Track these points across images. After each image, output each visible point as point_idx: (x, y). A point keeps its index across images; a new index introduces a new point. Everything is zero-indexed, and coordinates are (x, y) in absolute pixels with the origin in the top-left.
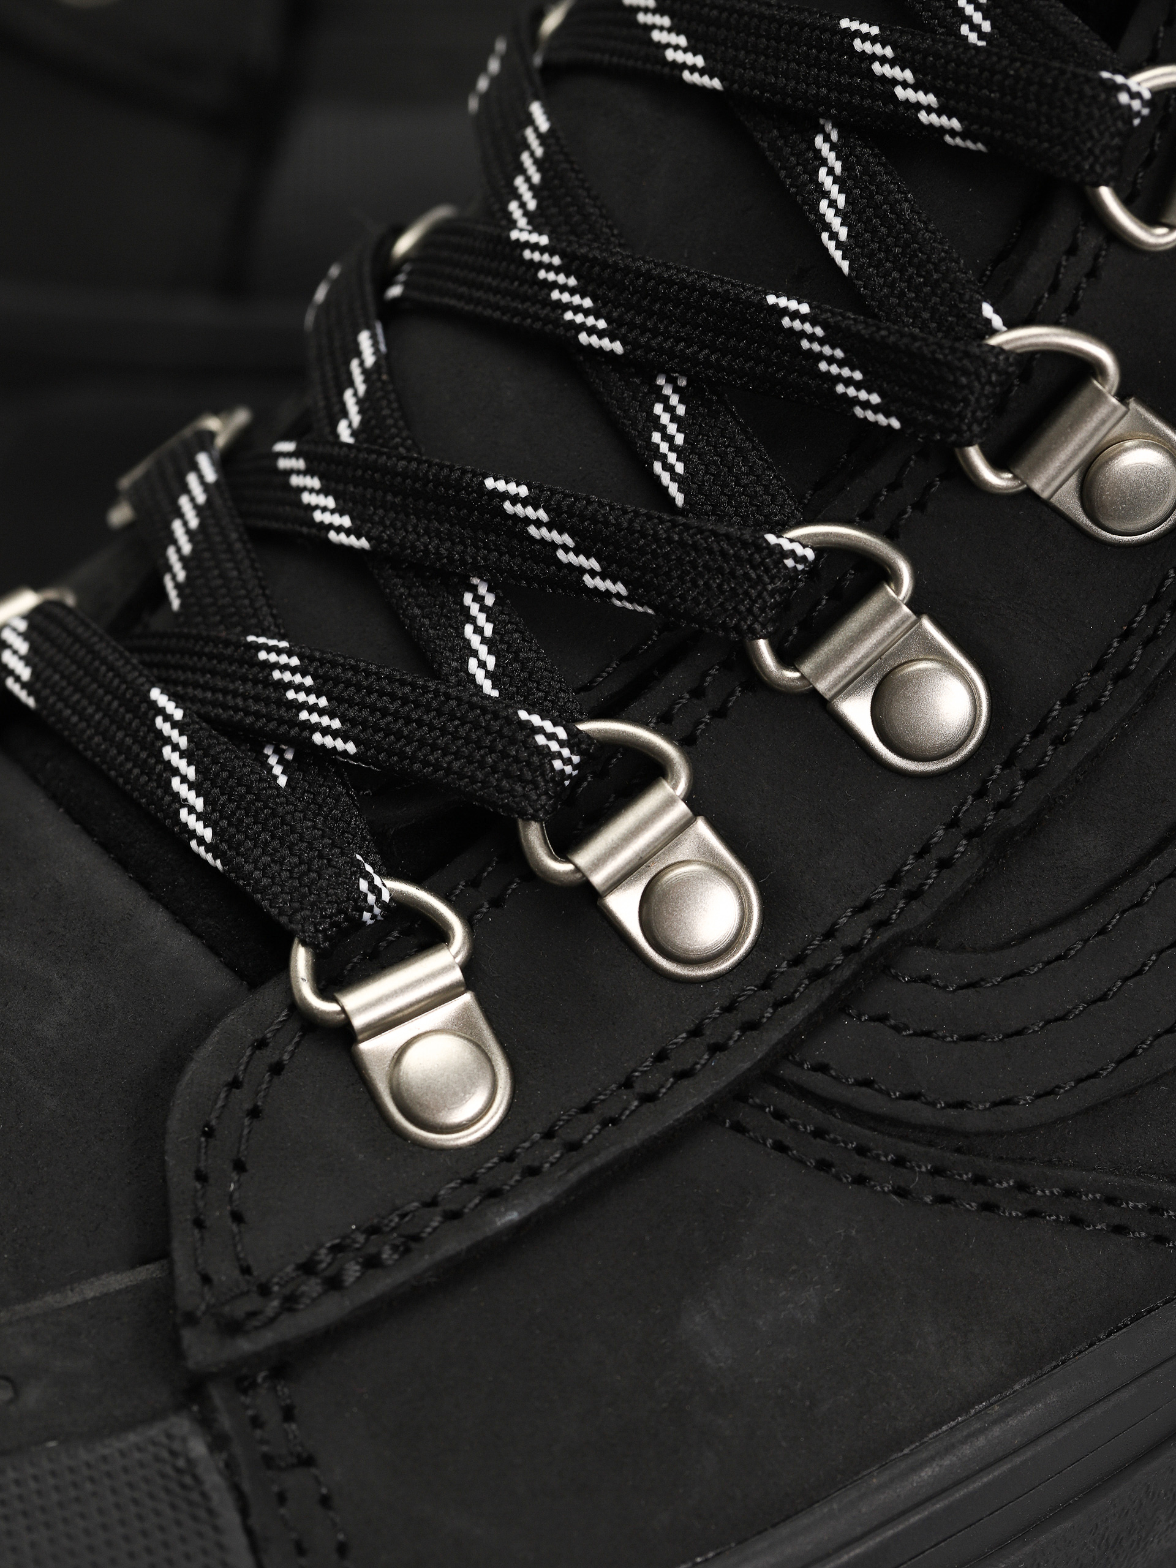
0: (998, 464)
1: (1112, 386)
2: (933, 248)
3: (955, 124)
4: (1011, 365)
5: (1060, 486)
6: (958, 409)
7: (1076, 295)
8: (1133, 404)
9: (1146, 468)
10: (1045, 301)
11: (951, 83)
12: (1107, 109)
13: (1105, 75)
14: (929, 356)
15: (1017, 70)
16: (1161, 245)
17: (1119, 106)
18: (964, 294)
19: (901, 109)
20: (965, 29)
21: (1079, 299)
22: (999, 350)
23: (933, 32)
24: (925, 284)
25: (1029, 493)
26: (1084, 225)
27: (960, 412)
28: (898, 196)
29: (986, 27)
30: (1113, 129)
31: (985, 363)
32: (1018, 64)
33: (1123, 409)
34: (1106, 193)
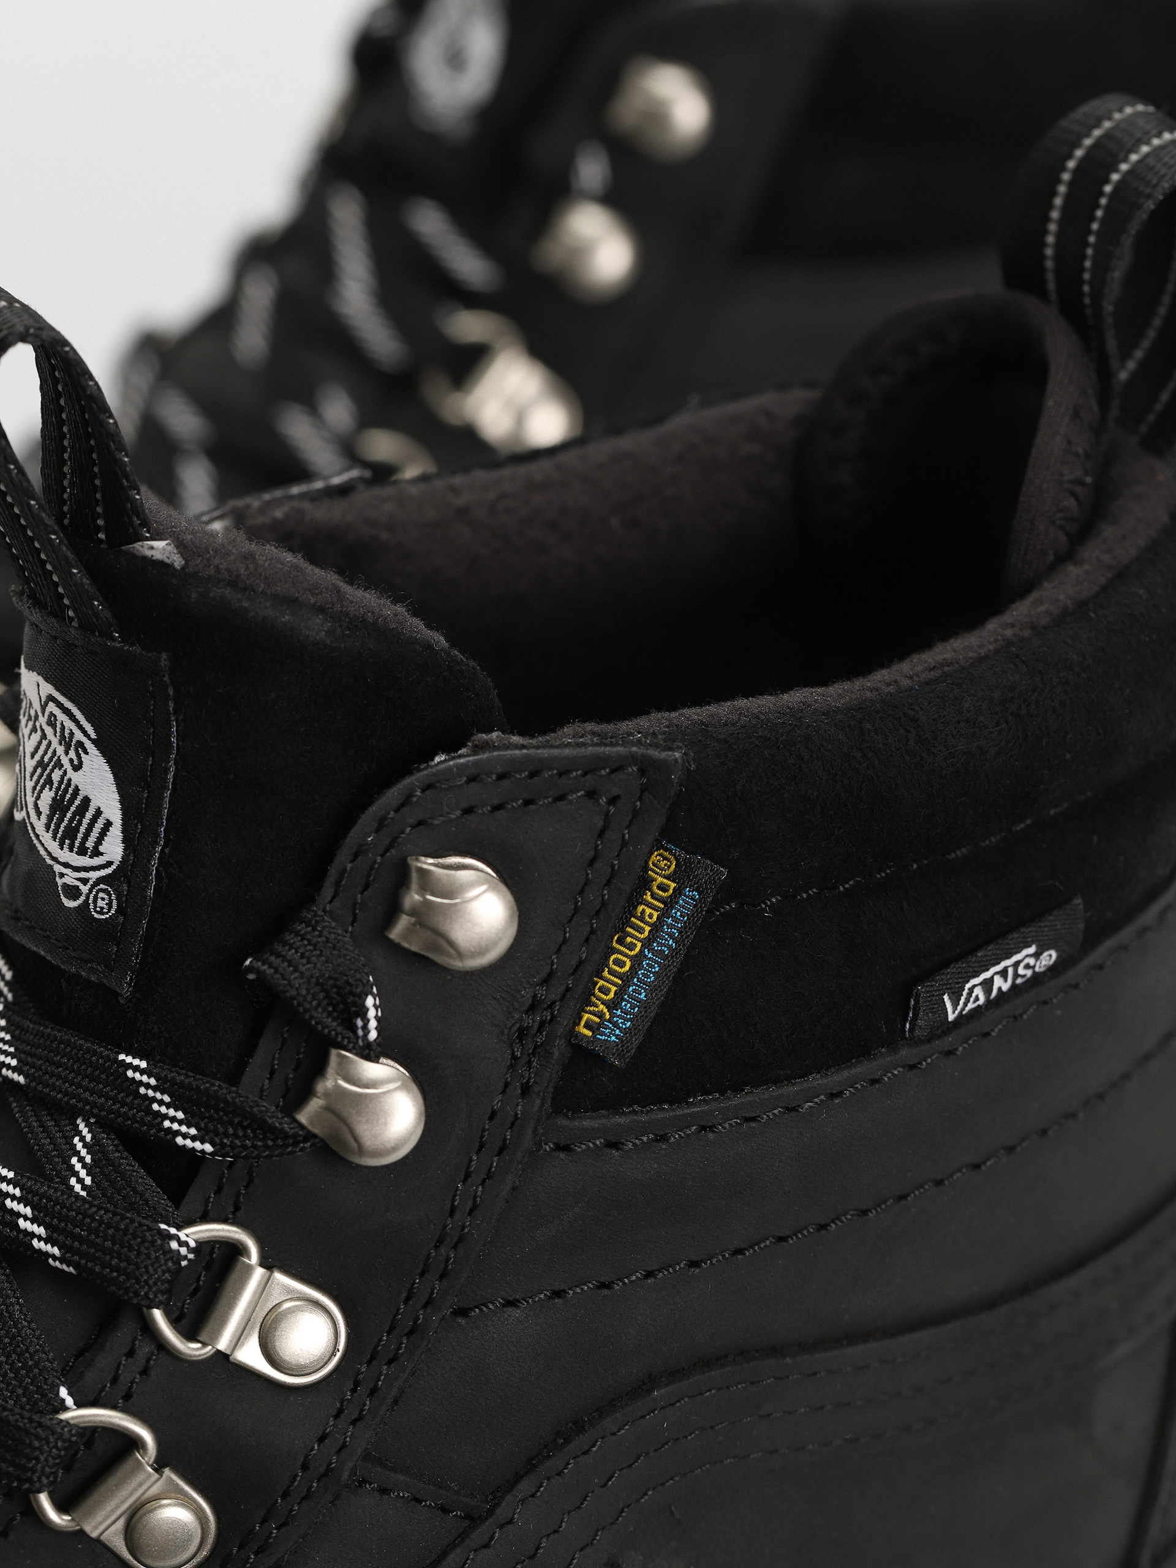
0: (62, 1507)
1: (150, 1458)
2: (31, 1342)
3: (56, 1251)
4: (73, 1436)
5: (106, 1529)
6: (30, 1465)
7: (131, 1387)
8: (167, 1472)
9: (175, 1522)
10: (107, 1389)
11: (55, 1220)
12: (161, 1252)
13: (163, 1226)
14: (13, 1423)
15: (101, 1217)
16: (195, 1356)
17: (171, 1250)
18: (48, 1379)
19: (21, 1236)
20: (73, 1181)
21: (133, 1390)
22: (67, 1423)
23: (51, 1180)
24: (22, 1368)
25: (82, 1533)
26: (141, 1335)
27: (33, 1467)
28: (13, 1300)
29: (88, 1181)
30: (164, 1268)
31: (53, 1433)
32: (102, 1212)
33: (157, 1476)
34: (158, 1314)
